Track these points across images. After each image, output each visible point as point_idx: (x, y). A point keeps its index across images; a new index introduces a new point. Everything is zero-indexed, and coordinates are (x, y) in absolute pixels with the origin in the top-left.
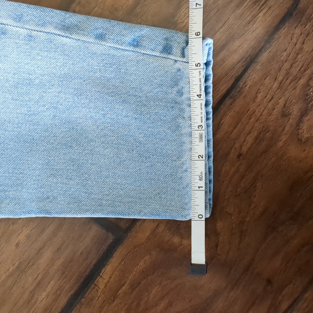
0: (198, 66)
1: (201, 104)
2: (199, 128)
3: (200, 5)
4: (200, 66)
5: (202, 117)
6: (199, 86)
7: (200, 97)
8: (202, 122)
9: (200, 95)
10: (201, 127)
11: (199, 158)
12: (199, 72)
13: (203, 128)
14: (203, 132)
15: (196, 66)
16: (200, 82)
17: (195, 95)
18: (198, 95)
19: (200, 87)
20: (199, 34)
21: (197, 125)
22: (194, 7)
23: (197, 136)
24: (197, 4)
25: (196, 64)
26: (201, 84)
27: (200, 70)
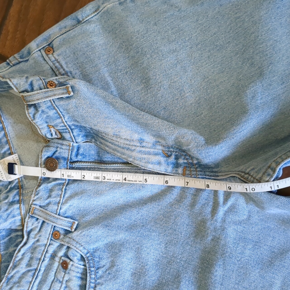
0: (145, 180)
1: (120, 180)
2: (103, 177)
3: (187, 185)
4: (145, 182)
5: (110, 180)
6: (132, 179)
7: (124, 180)
8: (107, 179)
9: (126, 180)
10: (104, 179)
11: (83, 176)
12: (141, 180)
13: (103, 180)
14: (100, 180)
15: (145, 179)
16: (134, 181)
17: (126, 177)
18: (125, 178)
19: (131, 181)
20: (167, 183)
21: (106, 176)
22: (186, 181)
23: (98, 175)
24: (188, 182)
25: (146, 179)
26: (133, 181)
27: (142, 182)
